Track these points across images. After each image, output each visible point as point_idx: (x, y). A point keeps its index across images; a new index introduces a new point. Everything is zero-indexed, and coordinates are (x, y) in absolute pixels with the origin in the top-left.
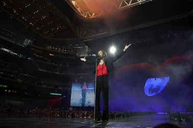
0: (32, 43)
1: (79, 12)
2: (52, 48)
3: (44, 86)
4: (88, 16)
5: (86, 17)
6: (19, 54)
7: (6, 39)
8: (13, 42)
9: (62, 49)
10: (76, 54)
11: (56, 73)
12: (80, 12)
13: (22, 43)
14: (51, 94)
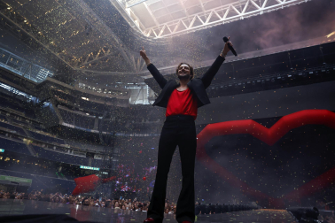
0: (53, 77)
1: (136, 27)
2: (86, 87)
3: (68, 153)
4: (152, 34)
5: (148, 35)
6: (29, 94)
7: (6, 67)
8: (19, 73)
9: (103, 90)
10: (128, 100)
11: (92, 131)
12: (138, 25)
13: (35, 75)
14: (82, 167)
